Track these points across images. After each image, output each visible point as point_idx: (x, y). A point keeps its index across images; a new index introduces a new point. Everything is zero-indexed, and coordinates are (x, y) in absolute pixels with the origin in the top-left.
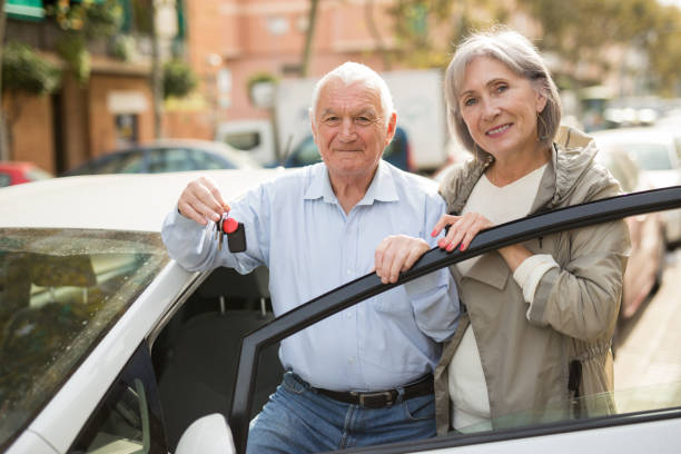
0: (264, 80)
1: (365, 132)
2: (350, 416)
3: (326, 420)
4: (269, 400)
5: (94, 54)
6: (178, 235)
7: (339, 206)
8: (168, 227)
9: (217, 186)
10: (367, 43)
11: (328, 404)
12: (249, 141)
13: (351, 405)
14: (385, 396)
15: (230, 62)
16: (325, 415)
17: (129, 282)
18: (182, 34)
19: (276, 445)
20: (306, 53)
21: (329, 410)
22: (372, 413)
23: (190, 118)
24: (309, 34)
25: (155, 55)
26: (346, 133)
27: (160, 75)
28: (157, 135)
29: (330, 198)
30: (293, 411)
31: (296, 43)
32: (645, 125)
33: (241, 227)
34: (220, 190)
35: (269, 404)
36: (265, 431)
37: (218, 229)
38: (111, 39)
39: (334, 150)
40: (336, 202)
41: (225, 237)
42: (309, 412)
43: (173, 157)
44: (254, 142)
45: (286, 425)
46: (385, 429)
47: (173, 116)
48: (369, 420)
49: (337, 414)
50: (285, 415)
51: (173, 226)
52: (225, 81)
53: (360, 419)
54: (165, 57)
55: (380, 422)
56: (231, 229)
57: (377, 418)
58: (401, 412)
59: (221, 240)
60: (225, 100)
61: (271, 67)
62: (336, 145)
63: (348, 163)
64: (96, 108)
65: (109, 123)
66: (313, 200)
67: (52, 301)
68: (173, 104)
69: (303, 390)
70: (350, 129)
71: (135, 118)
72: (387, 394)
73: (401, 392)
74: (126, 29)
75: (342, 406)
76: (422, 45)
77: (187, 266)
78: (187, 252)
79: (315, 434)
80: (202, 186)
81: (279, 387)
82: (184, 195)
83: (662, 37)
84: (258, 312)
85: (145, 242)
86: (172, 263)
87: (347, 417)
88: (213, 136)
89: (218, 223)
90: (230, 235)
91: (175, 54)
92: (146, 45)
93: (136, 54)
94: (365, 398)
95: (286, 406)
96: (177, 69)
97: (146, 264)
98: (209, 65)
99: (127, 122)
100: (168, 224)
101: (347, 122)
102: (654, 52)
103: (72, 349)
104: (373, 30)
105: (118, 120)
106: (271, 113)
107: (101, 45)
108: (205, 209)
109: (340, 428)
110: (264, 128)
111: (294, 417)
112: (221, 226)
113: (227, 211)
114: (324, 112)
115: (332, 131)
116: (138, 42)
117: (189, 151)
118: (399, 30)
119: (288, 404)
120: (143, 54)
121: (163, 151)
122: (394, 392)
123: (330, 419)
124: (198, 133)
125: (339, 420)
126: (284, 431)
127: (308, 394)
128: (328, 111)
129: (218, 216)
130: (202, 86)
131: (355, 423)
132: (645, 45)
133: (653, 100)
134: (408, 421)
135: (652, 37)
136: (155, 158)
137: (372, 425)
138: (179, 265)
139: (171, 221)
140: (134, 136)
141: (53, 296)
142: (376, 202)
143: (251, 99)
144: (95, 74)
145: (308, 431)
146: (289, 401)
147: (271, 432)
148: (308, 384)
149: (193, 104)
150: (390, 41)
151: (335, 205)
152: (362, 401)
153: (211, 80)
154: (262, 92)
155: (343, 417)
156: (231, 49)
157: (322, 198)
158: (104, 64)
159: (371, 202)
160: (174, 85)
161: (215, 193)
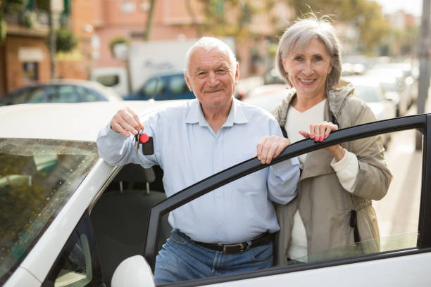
0: (120, 42)
1: (224, 78)
2: (217, 259)
3: (201, 261)
4: (161, 248)
5: (9, 23)
6: (108, 142)
7: (210, 128)
8: (102, 137)
9: (136, 113)
10: (186, 19)
11: (203, 252)
12: (111, 81)
13: (218, 252)
14: (239, 246)
15: (98, 29)
16: (201, 258)
17: (74, 173)
18: (67, 11)
19: (169, 279)
20: (148, 24)
21: (203, 255)
22: (230, 257)
23: (72, 65)
24: (150, 13)
25: (50, 23)
26: (213, 81)
27: (54, 38)
28: (52, 76)
29: (203, 122)
30: (179, 257)
31: (142, 18)
32: (357, 74)
33: (151, 139)
34: (139, 116)
35: (162, 250)
36: (162, 269)
37: (137, 140)
38: (20, 14)
39: (205, 92)
40: (207, 125)
41: (141, 145)
42: (190, 257)
43: (63, 91)
44: (115, 81)
45: (176, 265)
46: (238, 266)
47: (62, 64)
48: (229, 261)
49: (209, 258)
50: (174, 259)
51: (105, 137)
52: (96, 42)
53: (223, 260)
54: (56, 26)
55: (236, 262)
56: (145, 140)
57: (234, 260)
58: (249, 256)
59: (138, 147)
60: (96, 54)
61: (124, 33)
62: (206, 89)
63: (217, 99)
64: (10, 58)
65: (19, 68)
66: (193, 124)
67: (8, 183)
68: (61, 57)
69: (185, 242)
70: (215, 78)
71: (36, 65)
72: (241, 245)
73: (250, 243)
74: (30, 7)
75: (212, 252)
76: (221, 22)
77: (110, 163)
78: (113, 153)
79: (194, 270)
80: (127, 112)
81: (168, 240)
82: (115, 117)
83: (368, 20)
84: (144, 191)
85: (80, 147)
86: (101, 161)
87: (215, 259)
88: (89, 78)
89: (136, 136)
90: (143, 144)
91: (62, 24)
92: (44, 18)
93: (38, 24)
94: (227, 248)
95: (175, 253)
96: (64, 34)
97: (83, 161)
98: (84, 31)
99: (31, 67)
100: (101, 135)
101: (212, 74)
102: (363, 29)
103: (42, 216)
104: (190, 11)
105: (25, 65)
106: (126, 63)
107: (15, 17)
108: (129, 126)
109: (210, 266)
110: (121, 72)
111: (180, 260)
112: (138, 138)
113: (142, 129)
114: (196, 71)
115: (202, 81)
116: (38, 16)
117: (74, 87)
118: (207, 12)
119: (177, 252)
120: (42, 23)
121: (57, 87)
122: (245, 244)
123: (204, 261)
124: (77, 75)
125: (209, 261)
126: (174, 270)
127: (190, 245)
128: (199, 69)
129: (137, 132)
130: (80, 45)
131: (221, 263)
132: (357, 25)
133: (362, 58)
134: (253, 262)
135: (361, 19)
136: (52, 91)
137: (231, 264)
138: (105, 162)
139: (104, 133)
140: (36, 76)
141: (8, 180)
142: (235, 124)
143: (113, 54)
144: (9, 35)
145: (188, 268)
146: (176, 249)
147: (166, 270)
148: (189, 238)
149: (74, 56)
150: (201, 19)
151: (207, 127)
152: (224, 249)
153: (87, 41)
154: (120, 50)
155: (213, 259)
156: (98, 22)
157: (198, 123)
158: (16, 29)
159: (232, 125)
160: (63, 44)
161: (136, 117)
